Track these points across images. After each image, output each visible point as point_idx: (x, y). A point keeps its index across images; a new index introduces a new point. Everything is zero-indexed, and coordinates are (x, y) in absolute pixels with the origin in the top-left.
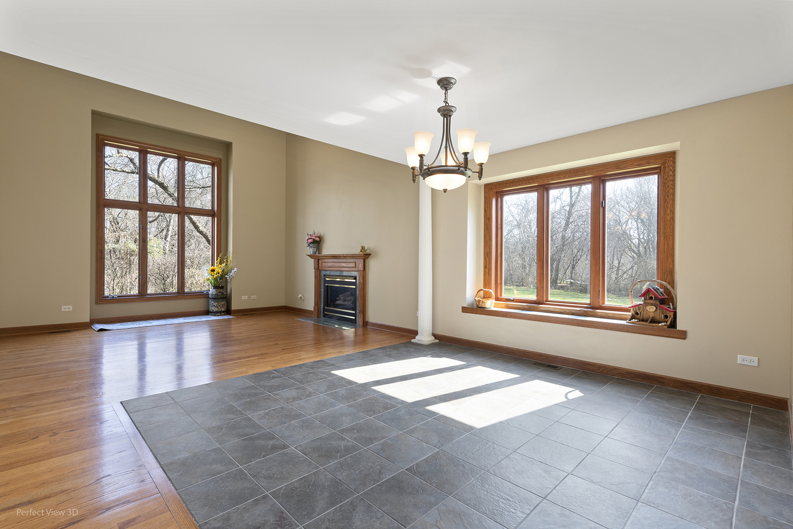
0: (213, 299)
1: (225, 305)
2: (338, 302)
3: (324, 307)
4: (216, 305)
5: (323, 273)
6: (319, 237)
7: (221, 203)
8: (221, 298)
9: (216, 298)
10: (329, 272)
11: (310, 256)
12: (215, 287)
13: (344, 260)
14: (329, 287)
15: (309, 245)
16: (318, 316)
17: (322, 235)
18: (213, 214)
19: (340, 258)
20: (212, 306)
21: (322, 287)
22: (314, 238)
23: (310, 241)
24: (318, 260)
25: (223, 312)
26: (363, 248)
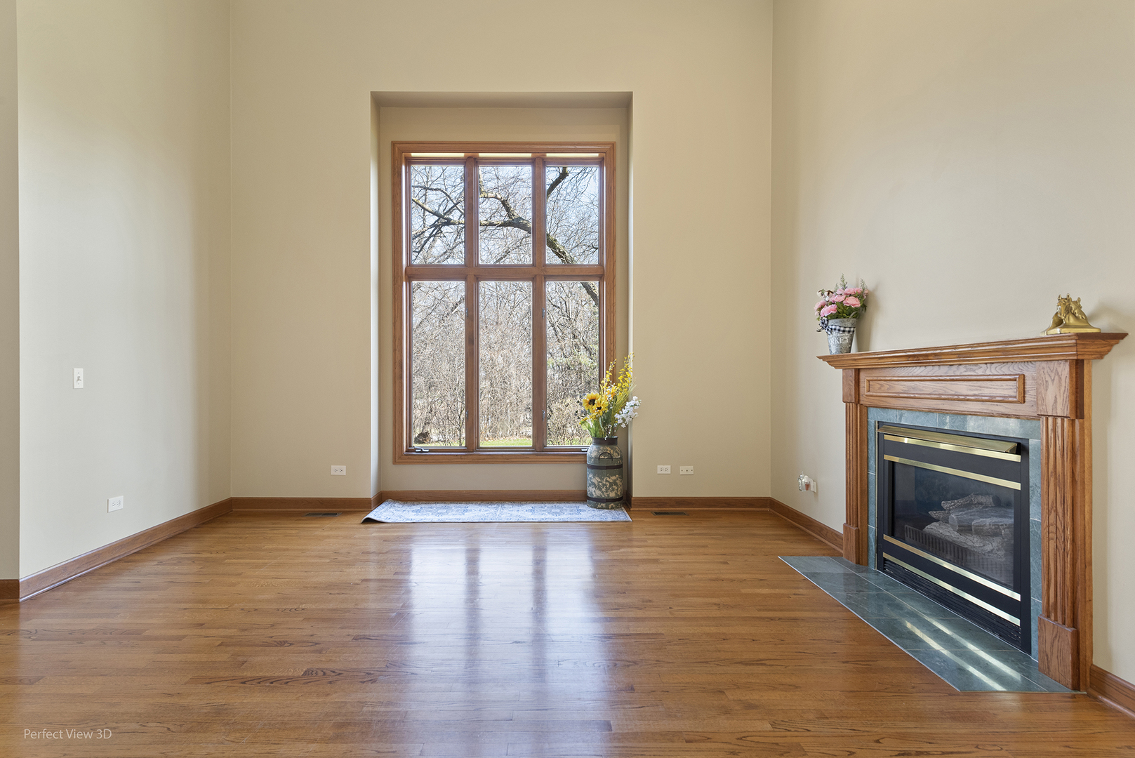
0: (592, 467)
1: (616, 484)
2: (932, 528)
3: (879, 539)
4: (596, 483)
5: (875, 416)
6: (860, 296)
7: (614, 246)
8: (607, 468)
9: (601, 467)
10: (897, 412)
11: (830, 360)
12: (599, 441)
13: (961, 371)
14: (897, 468)
15: (825, 326)
16: (861, 560)
17: (870, 286)
18: (599, 273)
19: (940, 364)
20: (590, 485)
21: (873, 463)
22: (841, 299)
23: (826, 311)
24: (858, 371)
25: (613, 500)
26: (1069, 306)
